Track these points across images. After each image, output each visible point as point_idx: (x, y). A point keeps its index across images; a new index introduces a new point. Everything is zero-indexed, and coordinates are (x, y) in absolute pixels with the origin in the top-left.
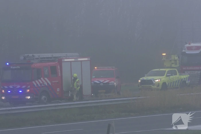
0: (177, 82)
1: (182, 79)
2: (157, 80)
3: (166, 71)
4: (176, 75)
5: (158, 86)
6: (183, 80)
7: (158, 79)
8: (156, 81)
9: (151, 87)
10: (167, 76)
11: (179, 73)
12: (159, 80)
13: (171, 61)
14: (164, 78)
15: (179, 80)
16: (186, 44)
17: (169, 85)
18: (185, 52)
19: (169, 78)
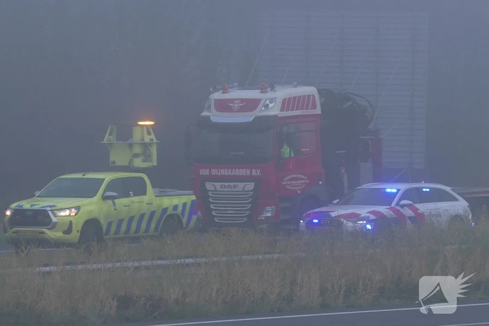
0: (146, 218)
1: (165, 210)
2: (67, 212)
3: (104, 179)
4: (144, 193)
5: (69, 231)
6: (170, 211)
7: (69, 209)
8: (63, 214)
9: (43, 233)
10: (105, 198)
11: (153, 187)
12: (73, 210)
13: (131, 146)
14: (92, 206)
15: (153, 213)
16: (216, 90)
17: (113, 228)
18: (208, 117)
19: (114, 204)
